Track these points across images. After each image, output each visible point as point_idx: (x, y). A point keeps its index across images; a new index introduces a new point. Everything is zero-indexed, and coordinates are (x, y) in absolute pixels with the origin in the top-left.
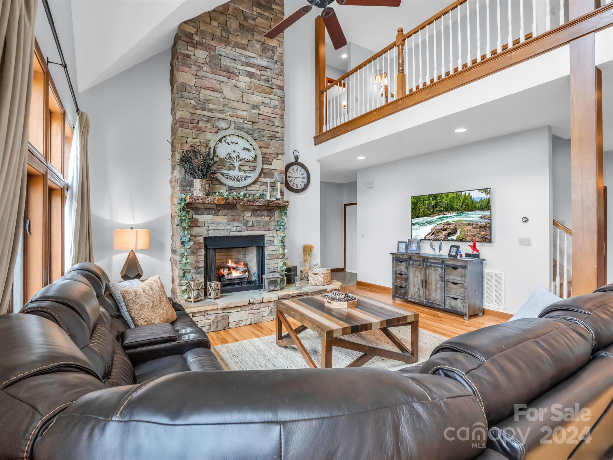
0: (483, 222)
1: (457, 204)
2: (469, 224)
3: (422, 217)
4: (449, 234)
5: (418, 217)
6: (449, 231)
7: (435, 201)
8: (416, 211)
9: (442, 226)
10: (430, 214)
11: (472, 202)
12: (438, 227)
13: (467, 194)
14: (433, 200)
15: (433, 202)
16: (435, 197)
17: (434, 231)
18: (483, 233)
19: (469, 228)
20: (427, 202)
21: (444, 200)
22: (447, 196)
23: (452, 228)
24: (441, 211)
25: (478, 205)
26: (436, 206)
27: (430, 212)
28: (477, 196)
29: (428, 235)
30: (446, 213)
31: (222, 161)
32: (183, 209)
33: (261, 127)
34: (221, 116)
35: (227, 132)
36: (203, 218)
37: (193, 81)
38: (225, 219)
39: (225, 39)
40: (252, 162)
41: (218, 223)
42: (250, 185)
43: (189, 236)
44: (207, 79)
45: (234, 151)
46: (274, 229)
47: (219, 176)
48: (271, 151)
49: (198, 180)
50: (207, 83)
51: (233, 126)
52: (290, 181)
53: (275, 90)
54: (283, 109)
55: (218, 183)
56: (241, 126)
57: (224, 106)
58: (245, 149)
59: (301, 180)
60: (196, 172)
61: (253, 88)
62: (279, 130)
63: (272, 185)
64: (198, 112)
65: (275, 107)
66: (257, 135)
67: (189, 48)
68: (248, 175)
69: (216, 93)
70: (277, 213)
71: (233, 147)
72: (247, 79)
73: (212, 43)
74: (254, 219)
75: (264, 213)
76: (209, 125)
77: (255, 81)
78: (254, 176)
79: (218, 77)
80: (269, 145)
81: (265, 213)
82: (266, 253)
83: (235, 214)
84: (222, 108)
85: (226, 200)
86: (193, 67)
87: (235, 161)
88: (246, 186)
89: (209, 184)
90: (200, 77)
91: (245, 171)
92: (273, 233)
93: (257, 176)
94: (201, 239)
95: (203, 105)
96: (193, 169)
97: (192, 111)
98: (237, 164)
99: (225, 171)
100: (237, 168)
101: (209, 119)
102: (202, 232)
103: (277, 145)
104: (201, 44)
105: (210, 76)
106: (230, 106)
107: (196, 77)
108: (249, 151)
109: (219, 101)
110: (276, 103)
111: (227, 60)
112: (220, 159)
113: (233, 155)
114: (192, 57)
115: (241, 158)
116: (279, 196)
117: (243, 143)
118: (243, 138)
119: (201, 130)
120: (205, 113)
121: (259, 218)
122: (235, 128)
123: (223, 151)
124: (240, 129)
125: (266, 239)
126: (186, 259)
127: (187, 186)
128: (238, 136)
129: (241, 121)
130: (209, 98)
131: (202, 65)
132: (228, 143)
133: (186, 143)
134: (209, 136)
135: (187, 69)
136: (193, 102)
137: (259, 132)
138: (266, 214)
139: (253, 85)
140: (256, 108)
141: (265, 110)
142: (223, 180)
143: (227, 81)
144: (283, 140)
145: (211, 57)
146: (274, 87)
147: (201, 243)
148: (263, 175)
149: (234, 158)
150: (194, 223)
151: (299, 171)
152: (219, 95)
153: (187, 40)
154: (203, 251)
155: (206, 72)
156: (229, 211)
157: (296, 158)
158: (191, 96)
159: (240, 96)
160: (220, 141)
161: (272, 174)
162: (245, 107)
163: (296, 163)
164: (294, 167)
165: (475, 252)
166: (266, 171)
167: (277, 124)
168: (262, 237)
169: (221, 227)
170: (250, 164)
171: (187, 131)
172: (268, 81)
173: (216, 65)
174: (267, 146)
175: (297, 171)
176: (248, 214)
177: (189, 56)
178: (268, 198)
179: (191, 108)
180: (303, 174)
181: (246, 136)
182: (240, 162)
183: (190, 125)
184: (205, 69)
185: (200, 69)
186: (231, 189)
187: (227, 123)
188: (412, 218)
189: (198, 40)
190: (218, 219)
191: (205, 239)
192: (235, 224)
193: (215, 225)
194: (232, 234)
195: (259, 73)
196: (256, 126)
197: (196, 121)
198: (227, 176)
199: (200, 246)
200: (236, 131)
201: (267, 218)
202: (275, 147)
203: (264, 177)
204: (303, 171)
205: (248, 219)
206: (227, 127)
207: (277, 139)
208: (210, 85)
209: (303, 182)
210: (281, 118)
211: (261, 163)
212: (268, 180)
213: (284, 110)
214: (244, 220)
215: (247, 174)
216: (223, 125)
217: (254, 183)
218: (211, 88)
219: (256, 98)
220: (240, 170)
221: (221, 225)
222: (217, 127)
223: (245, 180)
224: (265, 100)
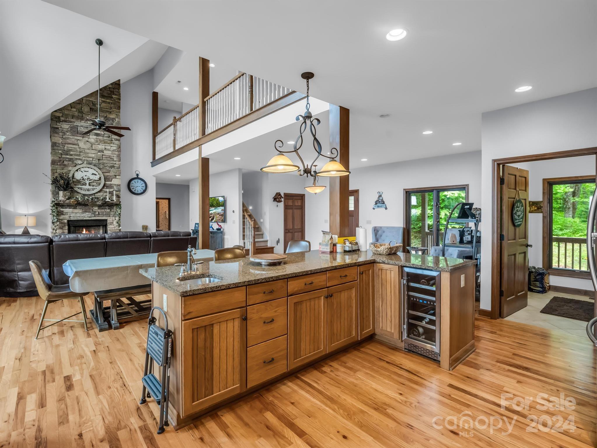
0: (222, 213)
1: (215, 203)
2: (218, 214)
6: (211, 218)
11: (219, 202)
13: (218, 199)
18: (223, 218)
19: (218, 215)
25: (221, 204)
28: (221, 199)
31: (79, 182)
32: (54, 206)
33: (104, 162)
34: (78, 157)
35: (81, 166)
36: (66, 210)
37: (60, 141)
38: (81, 211)
39: (80, 117)
40: (98, 180)
41: (76, 213)
42: (96, 193)
43: (57, 220)
44: (69, 139)
45: (86, 176)
46: (113, 216)
47: (76, 189)
48: (112, 174)
49: (61, 192)
50: (69, 141)
51: (85, 162)
52: (132, 189)
53: (114, 141)
54: (120, 151)
55: (76, 192)
56: (90, 162)
57: (80, 152)
58: (93, 174)
59: (141, 187)
60: (60, 188)
61: (99, 142)
62: (117, 163)
63: (111, 192)
64: (63, 156)
65: (114, 151)
66: (101, 166)
67: (58, 124)
68: (95, 188)
69: (75, 146)
70: (115, 208)
71: (85, 173)
72: (95, 137)
73: (72, 120)
74: (99, 211)
75: (106, 207)
76: (70, 163)
77: (100, 138)
78: (99, 188)
79: (76, 137)
80: (110, 171)
82: (108, 229)
83: (87, 208)
84: (79, 153)
85: (77, 202)
86: (61, 134)
87: (86, 180)
88: (94, 194)
89: (71, 193)
90: (64, 139)
91: (93, 186)
92: (112, 218)
93: (101, 188)
94: (66, 221)
95: (67, 153)
96: (58, 186)
97: (60, 156)
98: (87, 182)
99: (80, 186)
100: (88, 184)
101: (70, 160)
102: (65, 218)
103: (115, 171)
104: (65, 121)
105: (71, 137)
106: (84, 152)
107: (62, 138)
108: (96, 175)
109: (77, 150)
110: (115, 148)
111: (82, 128)
112: (77, 180)
113: (85, 178)
114: (60, 128)
115: (90, 179)
116: (114, 198)
117: (91, 171)
118: (91, 168)
119: (65, 165)
120: (68, 156)
121: (103, 210)
122: (87, 164)
123: (78, 176)
124: (90, 164)
125: (108, 221)
126: (56, 231)
127: (55, 194)
128: (89, 168)
129: (91, 159)
130: (70, 148)
131: (66, 132)
132: (82, 171)
133: (56, 172)
134: (70, 168)
135: (56, 135)
136: (60, 151)
137: (103, 165)
139: (98, 140)
140: (101, 152)
141: (106, 153)
142: (79, 191)
143: (82, 139)
144: (119, 168)
145: (71, 127)
146: (113, 140)
147: (65, 223)
148: (105, 187)
150: (60, 213)
151: (139, 183)
152: (77, 147)
153: (57, 120)
154: (67, 227)
155: (68, 135)
156: (83, 207)
157: (137, 175)
158: (59, 148)
159: (90, 146)
160: (77, 170)
161: (112, 186)
162: (93, 152)
163: (137, 178)
164: (136, 180)
165: (220, 228)
166: (107, 185)
167: (115, 159)
168: (106, 220)
169: (78, 215)
170: (97, 182)
171: (57, 166)
172: (109, 137)
173: (74, 131)
174: (108, 172)
176: (96, 208)
177: (58, 128)
178: (108, 200)
179: (60, 155)
180: (142, 184)
181: (93, 167)
182: (90, 181)
183: (58, 163)
184: (68, 134)
185: (64, 134)
186: (84, 195)
187: (82, 161)
189: (63, 119)
190: (76, 211)
191: (68, 221)
192: (87, 213)
193: (74, 214)
194: (85, 219)
195: (103, 133)
196: (101, 162)
197: (62, 161)
198: (81, 189)
199: (65, 225)
200: (87, 165)
201: (109, 210)
202: (114, 172)
203: (106, 189)
204: (142, 182)
205: (95, 211)
206: (82, 163)
207: (116, 168)
208: (71, 142)
209: (142, 189)
210: (118, 156)
211: (104, 181)
212: (108, 190)
213: (120, 152)
214: (93, 211)
215: (94, 187)
216: (80, 162)
217: (99, 192)
219: (101, 147)
220: (89, 185)
221: (78, 214)
222: (75, 163)
223: (93, 190)
224: (107, 147)
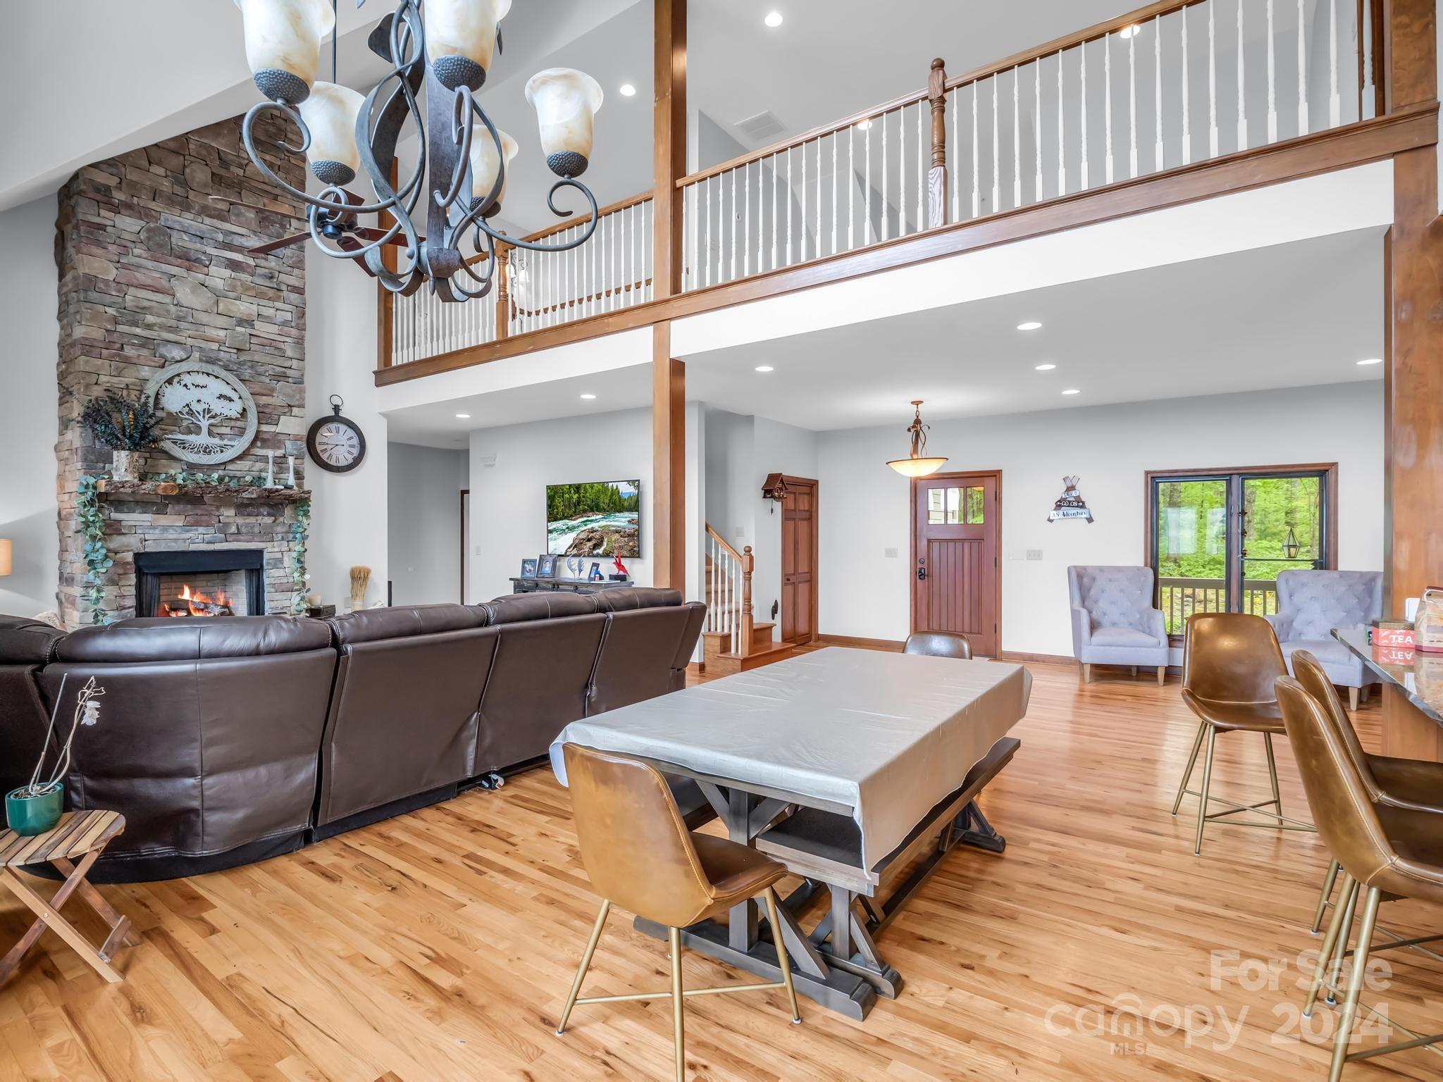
0: (631, 528)
1: (604, 501)
2: (617, 532)
3: (561, 519)
4: (596, 546)
5: (556, 519)
6: (594, 542)
7: (577, 495)
8: (553, 510)
9: (587, 534)
10: (571, 516)
11: (620, 498)
12: (581, 537)
13: (615, 488)
14: (575, 493)
15: (575, 496)
16: (578, 488)
17: (577, 541)
18: (631, 544)
19: (617, 536)
20: (567, 496)
21: (588, 494)
22: (592, 488)
23: (597, 536)
24: (585, 511)
25: (626, 504)
26: (579, 502)
27: (571, 512)
28: (626, 490)
29: (569, 548)
30: (591, 514)
31: (174, 419)
32: (91, 503)
33: (256, 358)
34: (171, 337)
35: (184, 367)
36: (130, 518)
37: (112, 273)
38: (179, 521)
39: (179, 199)
40: (237, 419)
41: (165, 529)
42: (232, 461)
43: (104, 551)
44: (141, 270)
45: (199, 401)
46: (283, 539)
47: (167, 445)
48: (277, 400)
49: (124, 454)
50: (140, 277)
51: (196, 355)
52: (322, 451)
53: (285, 293)
54: (302, 328)
55: (164, 455)
56: (213, 355)
57: (179, 319)
58: (221, 397)
59: (346, 448)
60: (118, 438)
61: (240, 289)
62: (295, 364)
63: (279, 460)
64: (121, 328)
65: (285, 323)
66: (247, 373)
67: (103, 212)
68: (229, 443)
69: (161, 295)
70: (288, 511)
71: (195, 394)
72: (227, 273)
73: (152, 205)
74: (240, 520)
75: (262, 510)
76: (145, 352)
77: (245, 277)
78: (241, 444)
79: (165, 267)
80: (273, 390)
81: (265, 510)
82: (266, 581)
83: (200, 512)
84: (173, 323)
85: (180, 489)
86: (112, 248)
87: (201, 418)
88: (224, 463)
89: (146, 459)
90: (126, 267)
91: (221, 436)
92: (280, 546)
93: (246, 445)
94: (129, 557)
95: (134, 316)
96: (112, 434)
97: (109, 327)
98: (204, 423)
99: (180, 437)
100: (205, 431)
101: (145, 343)
102: (129, 545)
103: (290, 391)
104: (129, 206)
105: (149, 264)
106: (190, 319)
107: (119, 265)
108: (231, 400)
109: (168, 311)
110: (288, 316)
111: (185, 237)
112: (170, 414)
113: (196, 407)
114: (109, 229)
115: (213, 413)
116: (291, 480)
117: (217, 387)
118: (217, 377)
119: (127, 361)
120: (138, 331)
121: (252, 520)
122: (201, 360)
123: (174, 400)
124: (212, 361)
125: (266, 556)
126: (99, 591)
127: (96, 461)
128: (208, 374)
129: (215, 346)
130: (146, 304)
131: (132, 245)
132: (185, 386)
133: (96, 384)
134: (145, 372)
135: (99, 251)
136: (111, 311)
137: (252, 367)
138: (265, 513)
139: (239, 283)
140: (245, 324)
141: (262, 329)
142: (176, 451)
143: (186, 275)
144: (302, 383)
145: (149, 230)
146: (284, 287)
147: (128, 563)
148: (259, 444)
149: (198, 412)
150: (113, 529)
151: (341, 432)
152: (167, 299)
153: (99, 197)
154: (132, 579)
155: (139, 257)
156: (189, 506)
157: (337, 408)
158: (108, 299)
159: (212, 302)
160: (170, 381)
161: (279, 441)
162: (222, 321)
163: (336, 417)
164: (333, 426)
165: (621, 573)
166: (265, 436)
167: (289, 353)
168: (259, 553)
169: (172, 535)
170: (233, 423)
171: (99, 362)
172: (272, 278)
173: (160, 246)
174: (269, 392)
175: (338, 432)
176: (228, 513)
177: (102, 227)
178: (269, 484)
179: (108, 321)
180: (351, 438)
181: (223, 373)
182: (212, 421)
183: (104, 351)
184: (137, 251)
185: (125, 249)
186: (192, 467)
187: (185, 350)
188: (549, 521)
189: (123, 199)
190: (163, 520)
191: (137, 556)
192: (201, 530)
193: (157, 531)
194: (193, 547)
195: (251, 262)
196: (244, 357)
197: (118, 346)
198: (183, 445)
199: (125, 569)
200: (204, 364)
201: (269, 520)
202: (284, 395)
203: (262, 447)
204: (351, 433)
205: (227, 520)
206: (184, 357)
207: (290, 380)
208: (149, 282)
209: (350, 453)
210: (298, 343)
211: (256, 421)
212: (270, 453)
213: (304, 330)
214: (220, 522)
215: (226, 442)
216: (177, 353)
217: (240, 458)
218: (149, 286)
219: (245, 307)
220: (210, 434)
221: (172, 531)
222: (162, 356)
223: (222, 452)
224: (265, 311)
